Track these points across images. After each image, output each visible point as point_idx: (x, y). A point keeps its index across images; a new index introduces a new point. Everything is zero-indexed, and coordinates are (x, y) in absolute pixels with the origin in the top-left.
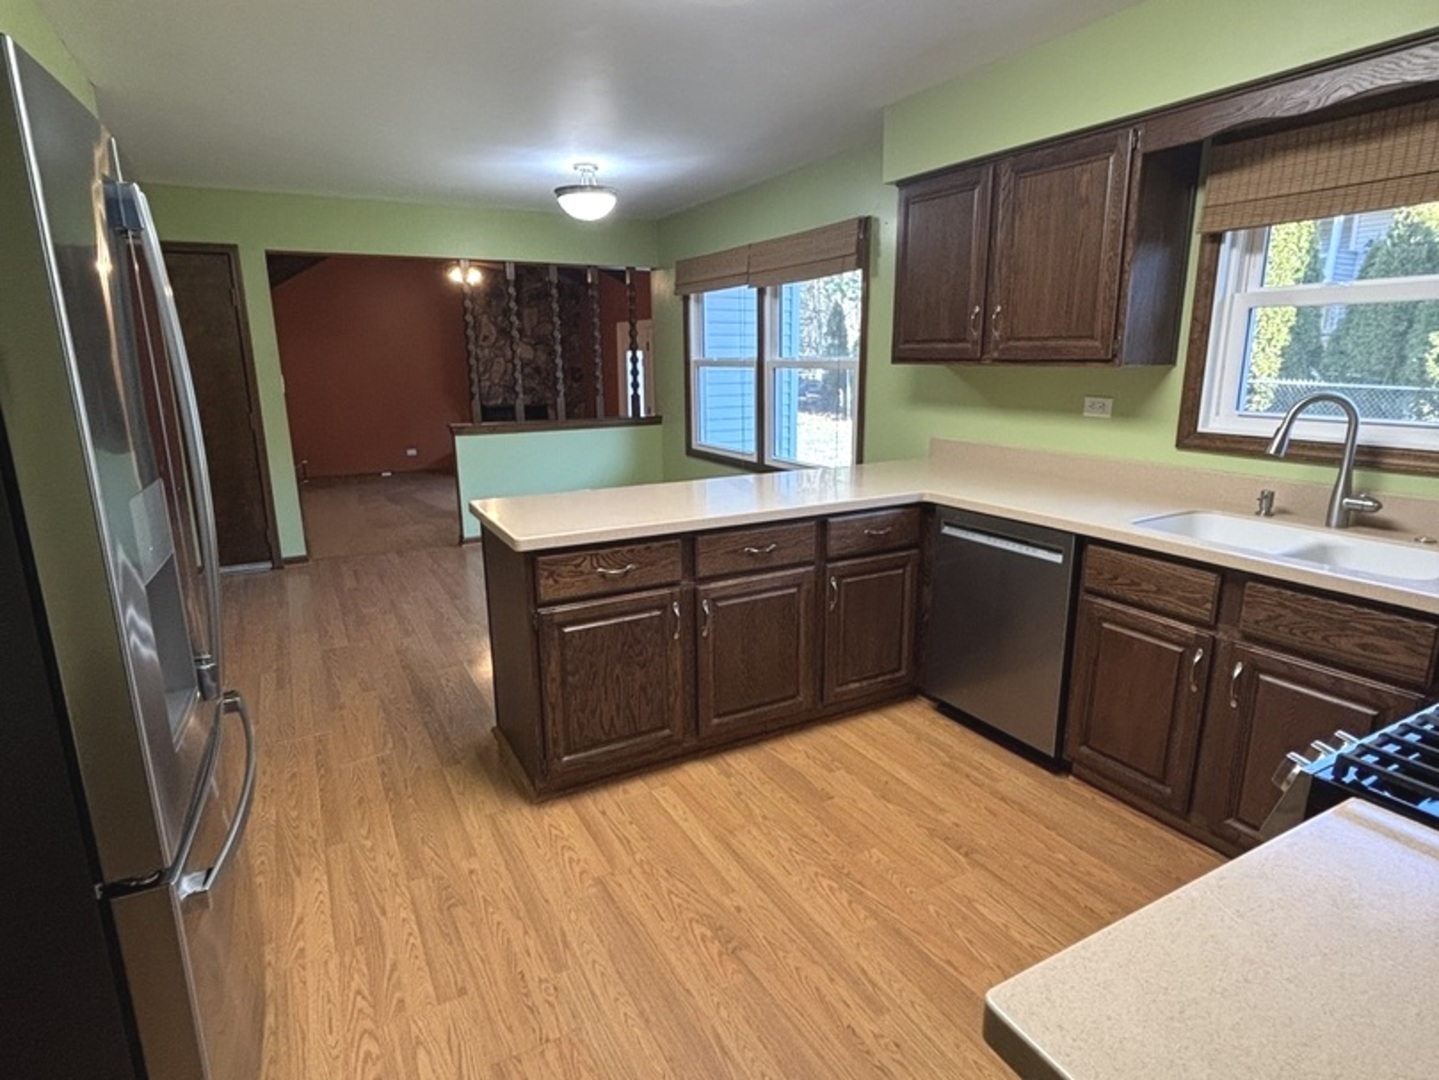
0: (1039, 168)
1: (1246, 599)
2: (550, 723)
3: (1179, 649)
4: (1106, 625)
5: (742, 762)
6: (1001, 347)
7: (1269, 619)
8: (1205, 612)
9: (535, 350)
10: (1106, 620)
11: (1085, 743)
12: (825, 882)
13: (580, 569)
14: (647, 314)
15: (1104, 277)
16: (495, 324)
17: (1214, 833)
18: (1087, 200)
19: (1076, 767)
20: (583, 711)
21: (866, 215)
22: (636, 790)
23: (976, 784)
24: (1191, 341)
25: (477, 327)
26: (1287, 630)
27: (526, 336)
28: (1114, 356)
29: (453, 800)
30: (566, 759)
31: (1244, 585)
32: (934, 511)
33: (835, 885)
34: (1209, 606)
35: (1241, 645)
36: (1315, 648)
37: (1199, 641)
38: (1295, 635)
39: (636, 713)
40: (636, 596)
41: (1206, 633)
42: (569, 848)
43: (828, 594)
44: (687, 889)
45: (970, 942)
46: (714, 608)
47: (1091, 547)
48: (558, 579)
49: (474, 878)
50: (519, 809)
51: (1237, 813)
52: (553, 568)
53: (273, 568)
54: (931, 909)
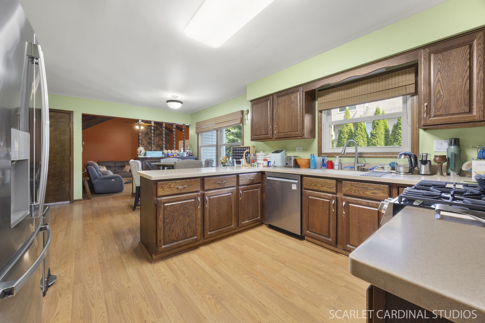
0: (282, 96)
1: (343, 185)
2: (159, 235)
3: (329, 201)
4: (310, 197)
5: (217, 245)
6: (277, 135)
7: (350, 190)
8: (334, 190)
9: (157, 148)
10: (310, 196)
11: (308, 230)
12: (245, 276)
13: (170, 186)
14: (188, 138)
15: (299, 118)
16: (146, 141)
17: (344, 250)
18: (294, 101)
19: (306, 237)
20: (170, 231)
21: (242, 110)
22: (185, 256)
23: (281, 245)
24: (318, 133)
25: (142, 141)
26: (354, 192)
27: (155, 144)
28: (303, 135)
29: (124, 265)
30: (163, 247)
31: (342, 182)
32: (265, 173)
33: (248, 277)
34: (334, 188)
35: (344, 197)
36: (361, 195)
37: (333, 198)
38: (356, 193)
39: (186, 231)
40: (187, 195)
41: (334, 196)
42: (163, 275)
43: (239, 196)
44: (203, 284)
45: (289, 288)
46: (209, 199)
47: (304, 177)
48: (164, 189)
49: (129, 289)
50: (147, 265)
51: (349, 243)
52: (162, 186)
53: (70, 203)
54: (276, 280)
